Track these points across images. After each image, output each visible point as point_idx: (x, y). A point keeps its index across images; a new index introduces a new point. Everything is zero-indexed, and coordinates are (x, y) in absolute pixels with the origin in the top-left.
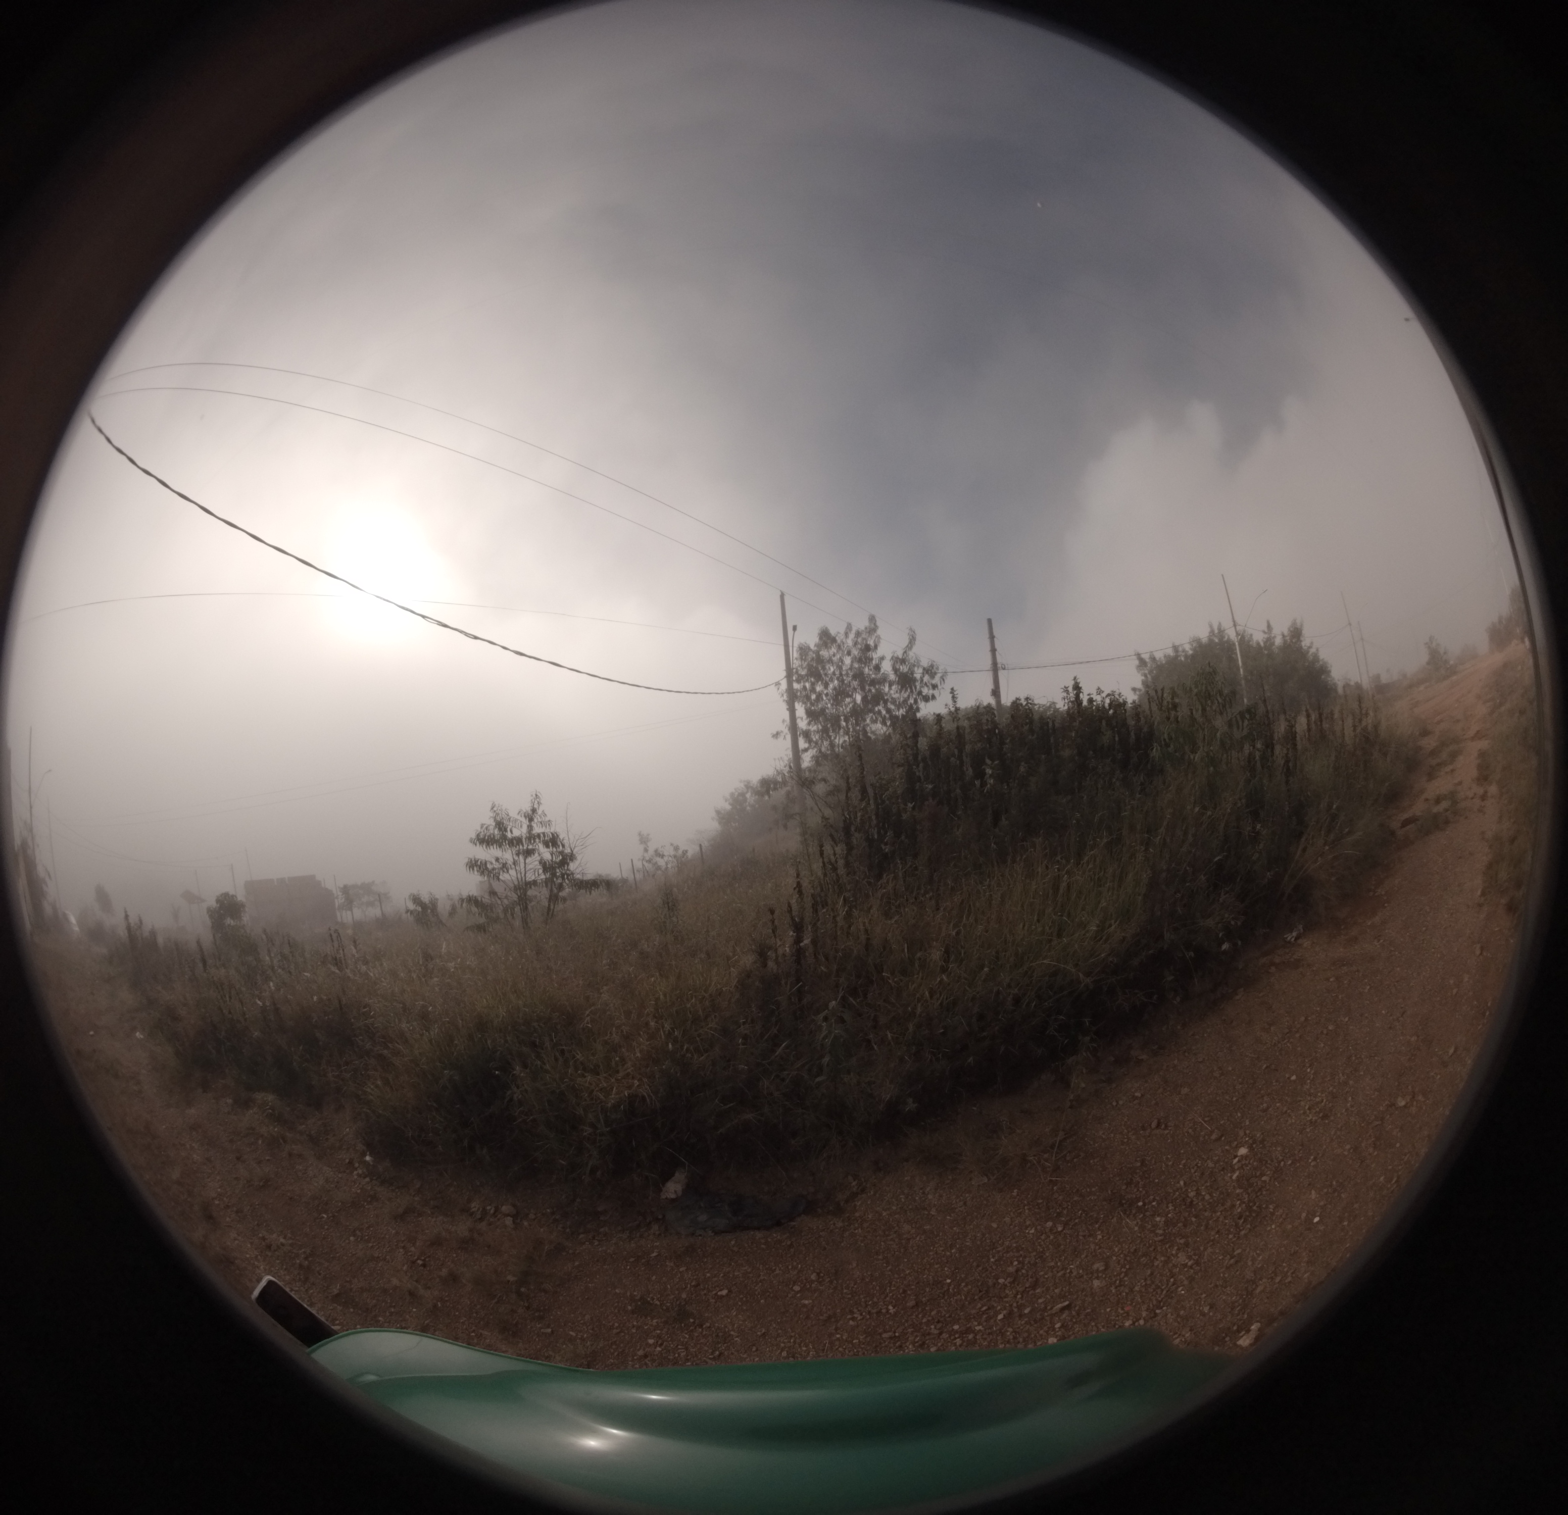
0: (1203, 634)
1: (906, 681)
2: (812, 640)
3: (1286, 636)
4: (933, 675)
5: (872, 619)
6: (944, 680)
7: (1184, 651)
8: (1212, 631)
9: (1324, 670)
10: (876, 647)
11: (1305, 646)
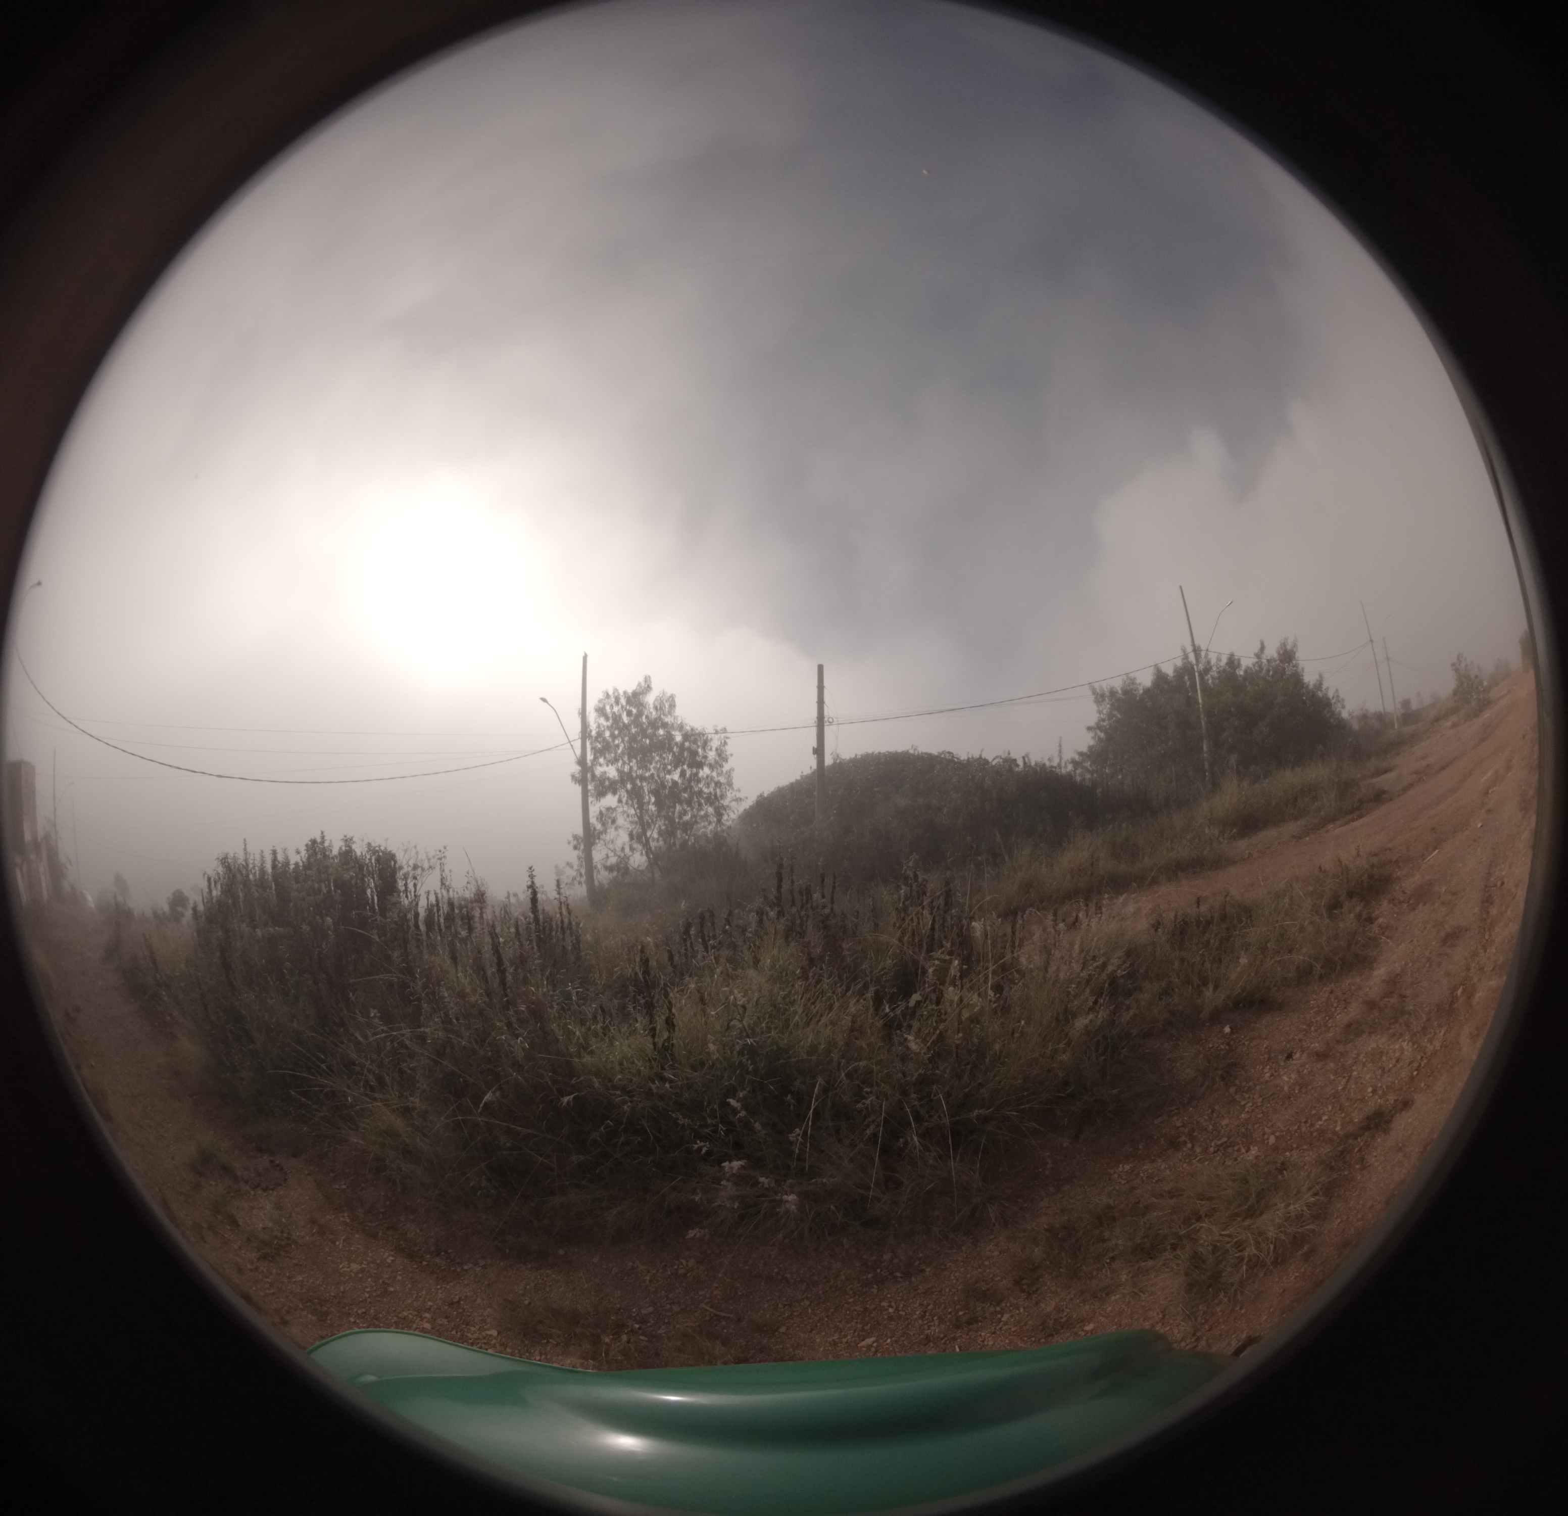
3: (1276, 660)
8: (1186, 657)
9: (1326, 704)
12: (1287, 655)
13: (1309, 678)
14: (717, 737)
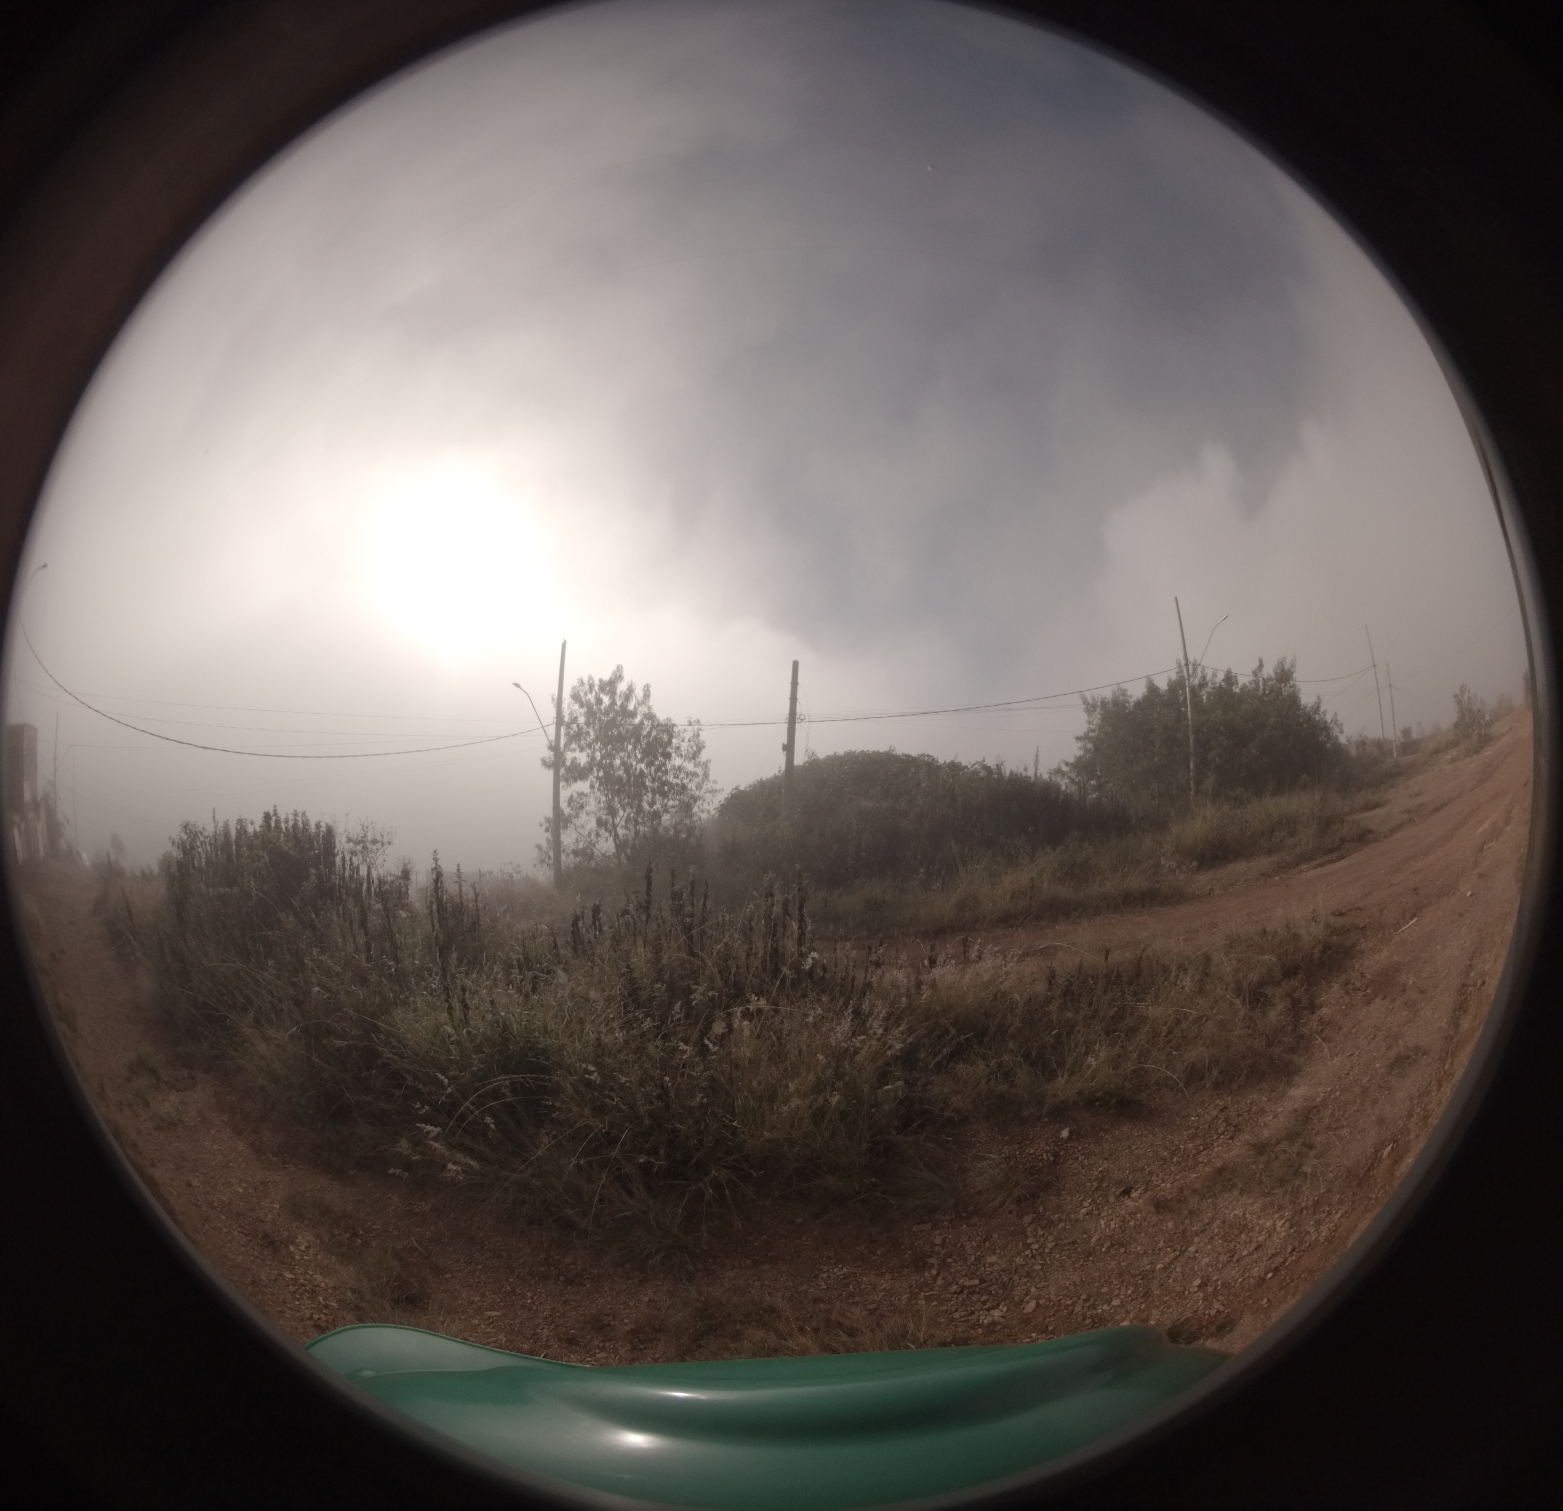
3: (1273, 680)
12: (1284, 675)
13: (1306, 699)
14: (690, 728)
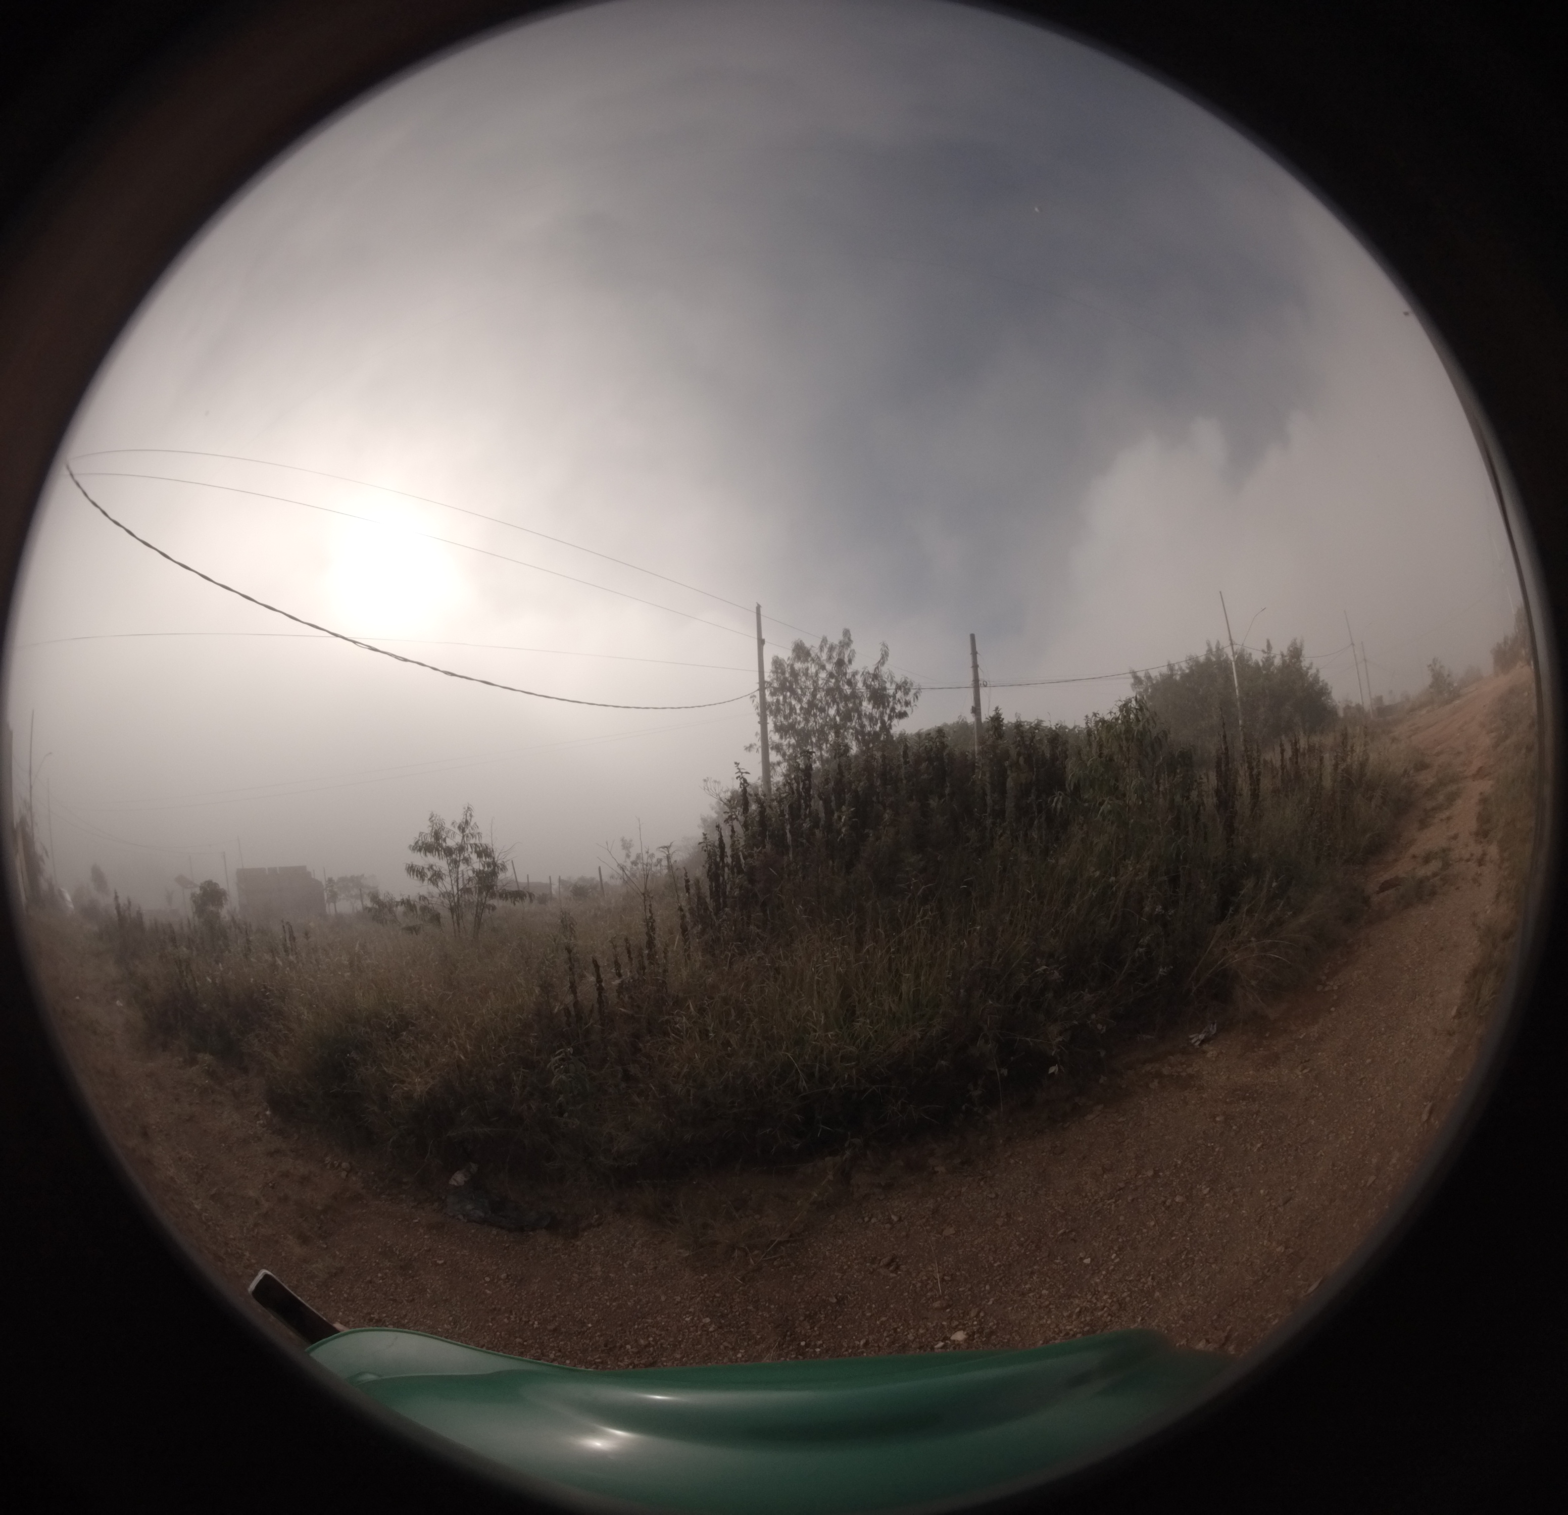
0: (1200, 653)
1: (879, 697)
2: (786, 655)
3: (1286, 656)
4: (906, 693)
5: (846, 633)
6: (917, 697)
7: (1181, 669)
8: (1210, 650)
9: (1324, 692)
10: (850, 661)
11: (1305, 667)
12: (1296, 653)
